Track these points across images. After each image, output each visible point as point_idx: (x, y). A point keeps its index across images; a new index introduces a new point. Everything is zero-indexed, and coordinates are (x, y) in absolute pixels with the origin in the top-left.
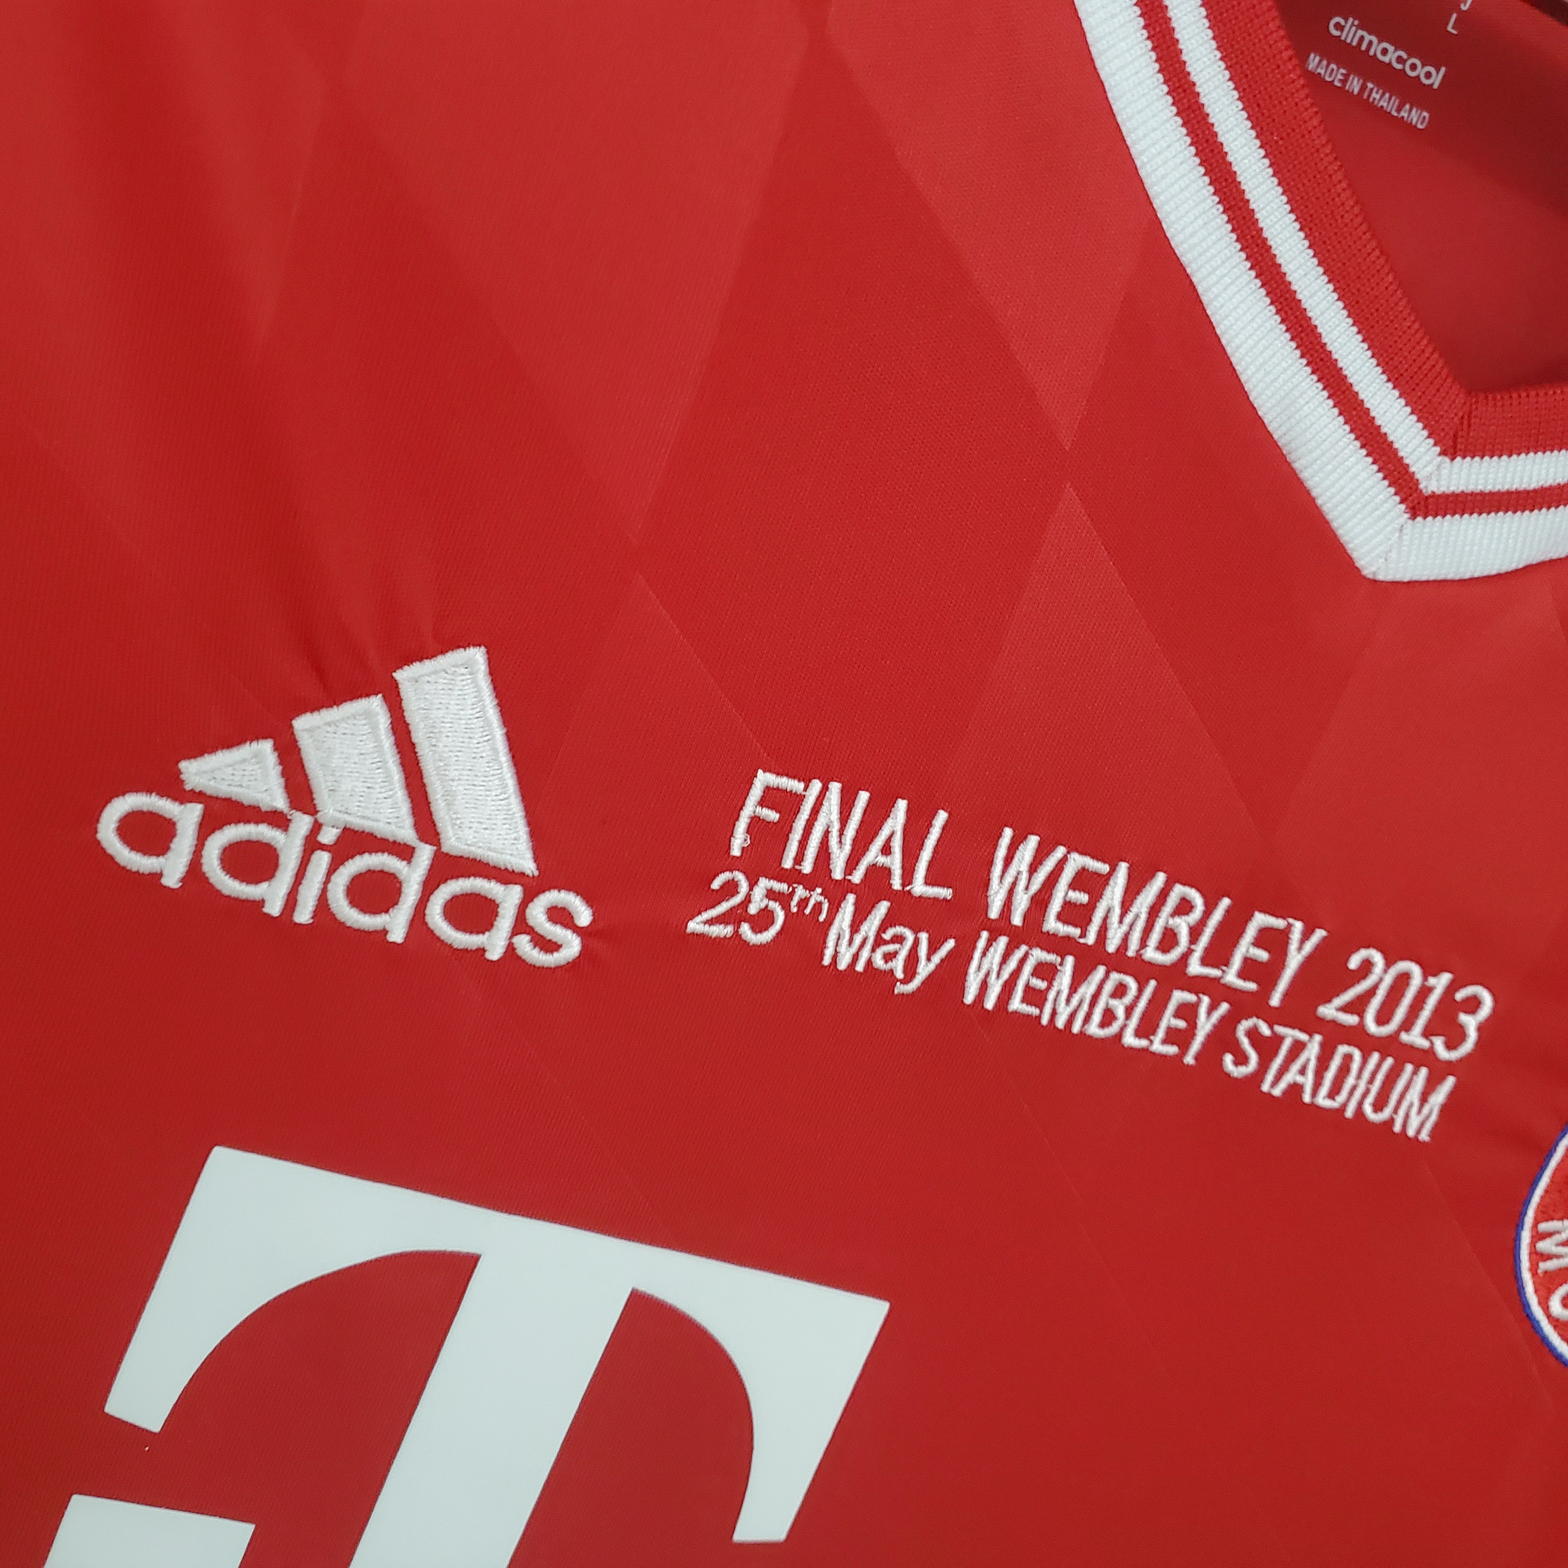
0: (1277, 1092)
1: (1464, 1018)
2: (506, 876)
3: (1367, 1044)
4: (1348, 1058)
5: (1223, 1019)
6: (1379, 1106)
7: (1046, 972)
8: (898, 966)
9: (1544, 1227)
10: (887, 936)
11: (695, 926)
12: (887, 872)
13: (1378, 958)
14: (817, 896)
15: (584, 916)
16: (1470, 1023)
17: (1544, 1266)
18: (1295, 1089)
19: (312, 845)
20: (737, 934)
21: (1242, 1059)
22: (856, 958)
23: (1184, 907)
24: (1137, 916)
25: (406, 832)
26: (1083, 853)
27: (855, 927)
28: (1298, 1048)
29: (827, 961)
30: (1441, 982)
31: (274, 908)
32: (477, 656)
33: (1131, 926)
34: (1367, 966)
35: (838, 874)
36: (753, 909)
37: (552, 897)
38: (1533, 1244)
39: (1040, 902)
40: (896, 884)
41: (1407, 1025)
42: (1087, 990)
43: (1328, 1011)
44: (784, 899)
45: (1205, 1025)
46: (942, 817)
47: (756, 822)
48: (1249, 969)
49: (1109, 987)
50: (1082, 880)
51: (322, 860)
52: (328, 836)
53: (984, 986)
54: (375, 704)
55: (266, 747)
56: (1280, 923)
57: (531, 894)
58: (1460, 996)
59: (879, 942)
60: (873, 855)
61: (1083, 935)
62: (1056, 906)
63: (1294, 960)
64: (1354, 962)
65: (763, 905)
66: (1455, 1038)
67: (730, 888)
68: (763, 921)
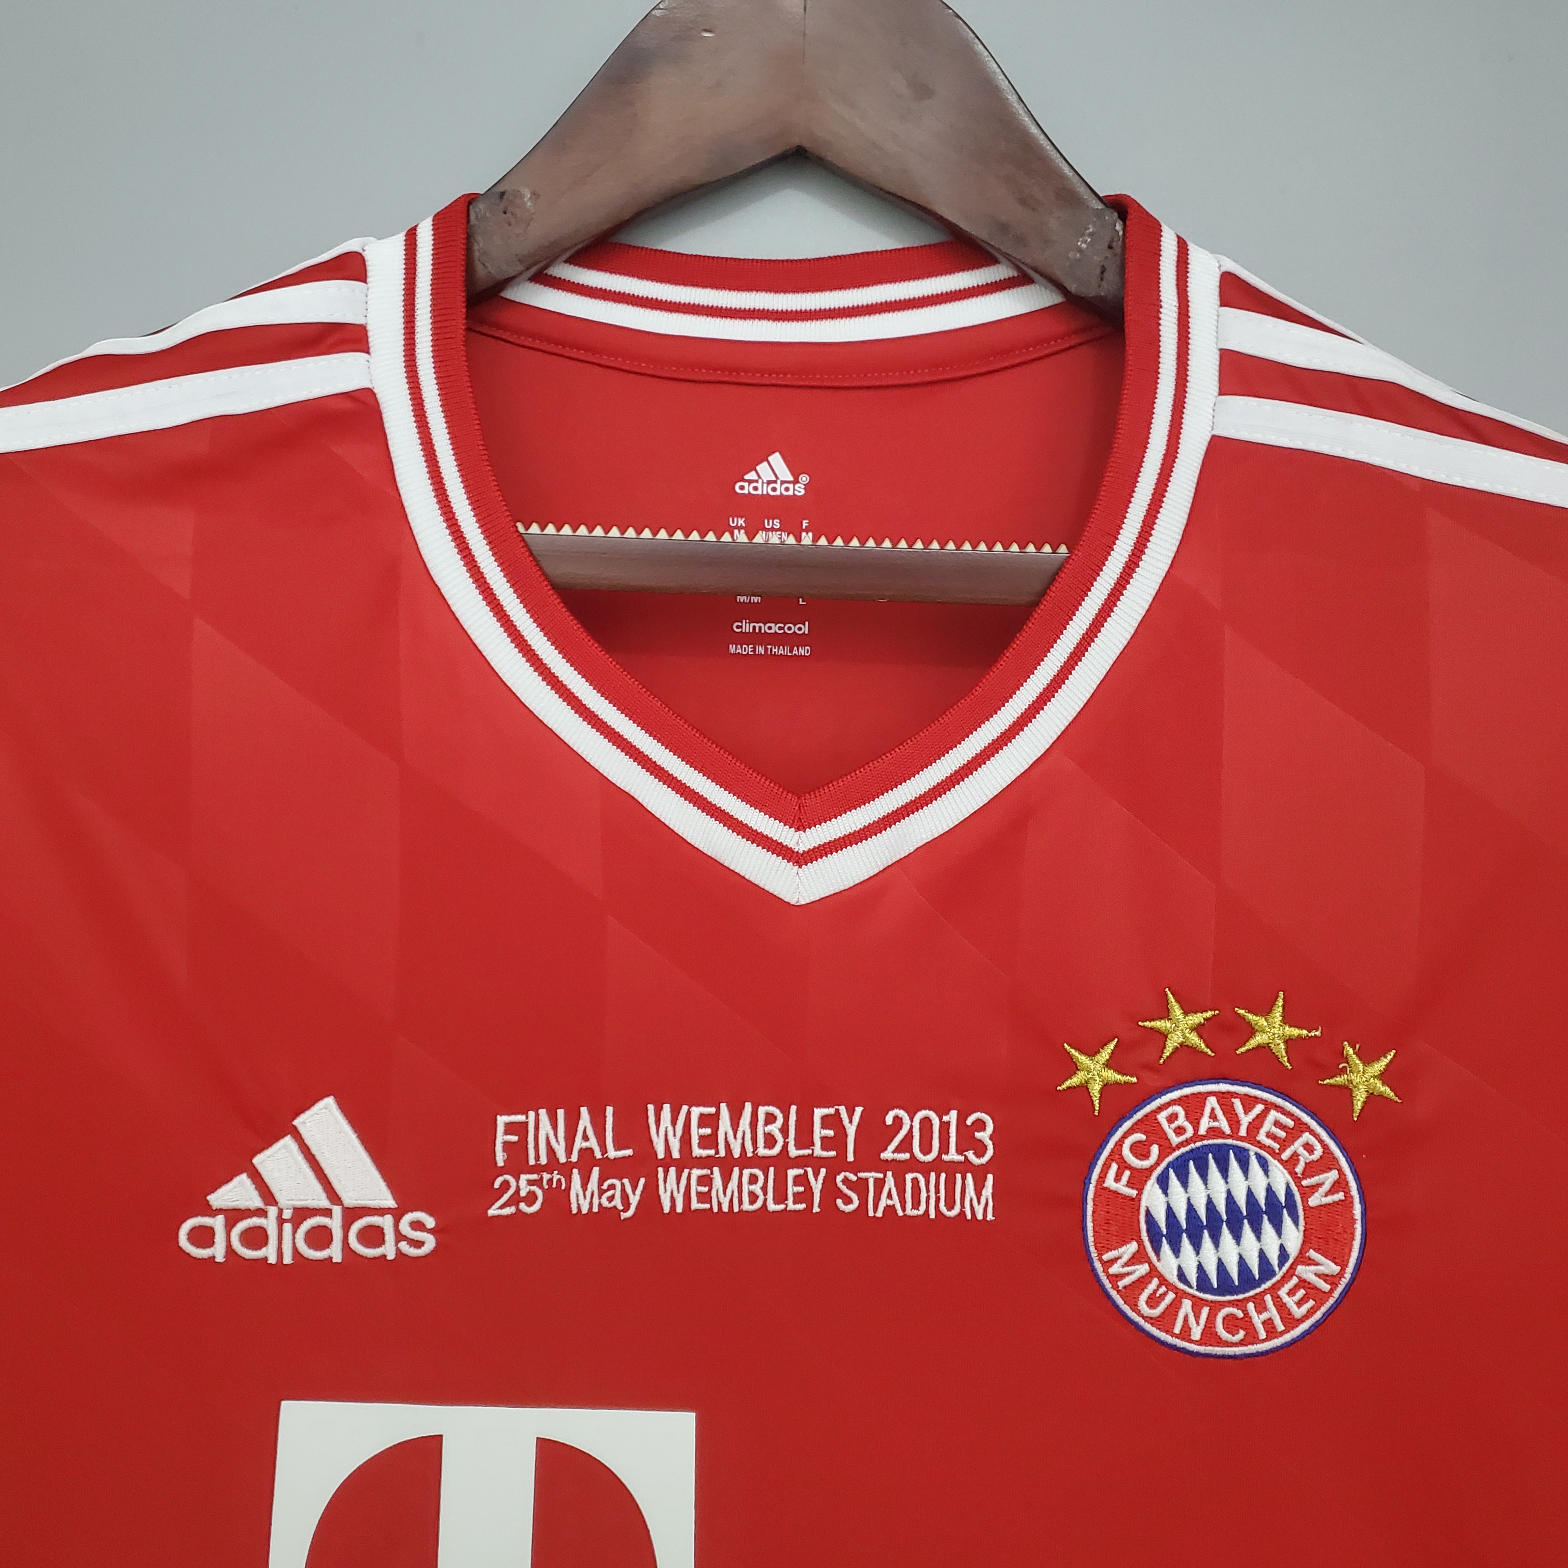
0: (879, 1214)
1: (978, 1135)
2: (381, 1212)
3: (925, 1168)
4: (915, 1181)
5: (825, 1178)
6: (950, 1205)
7: (706, 1180)
8: (617, 1202)
9: (1106, 1257)
10: (605, 1187)
11: (492, 1212)
12: (591, 1150)
13: (902, 1113)
14: (556, 1176)
15: (430, 1222)
16: (984, 1136)
17: (1121, 1284)
18: (890, 1209)
19: (281, 1221)
20: (518, 1209)
21: (848, 1201)
22: (591, 1204)
23: (770, 1119)
24: (744, 1133)
25: (324, 1203)
26: (698, 1105)
27: (584, 1185)
28: (880, 1184)
29: (574, 1211)
30: (953, 1114)
31: (272, 1260)
32: (330, 1101)
33: (743, 1138)
34: (898, 1120)
35: (563, 1159)
36: (523, 1193)
37: (409, 1217)
38: (1105, 1271)
39: (686, 1140)
40: (598, 1155)
41: (944, 1149)
42: (733, 1185)
43: (887, 1155)
44: (538, 1183)
45: (817, 1187)
46: (610, 1110)
47: (506, 1144)
48: (826, 1143)
49: (745, 1179)
50: (704, 1120)
51: (288, 1227)
52: (287, 1214)
53: (673, 1200)
54: (288, 1140)
55: (244, 1177)
56: (831, 1111)
57: (398, 1215)
58: (969, 1122)
59: (601, 1192)
60: (579, 1143)
61: (717, 1153)
62: (695, 1141)
63: (851, 1131)
64: (889, 1120)
65: (527, 1190)
66: (980, 1150)
67: (506, 1185)
68: (531, 1199)
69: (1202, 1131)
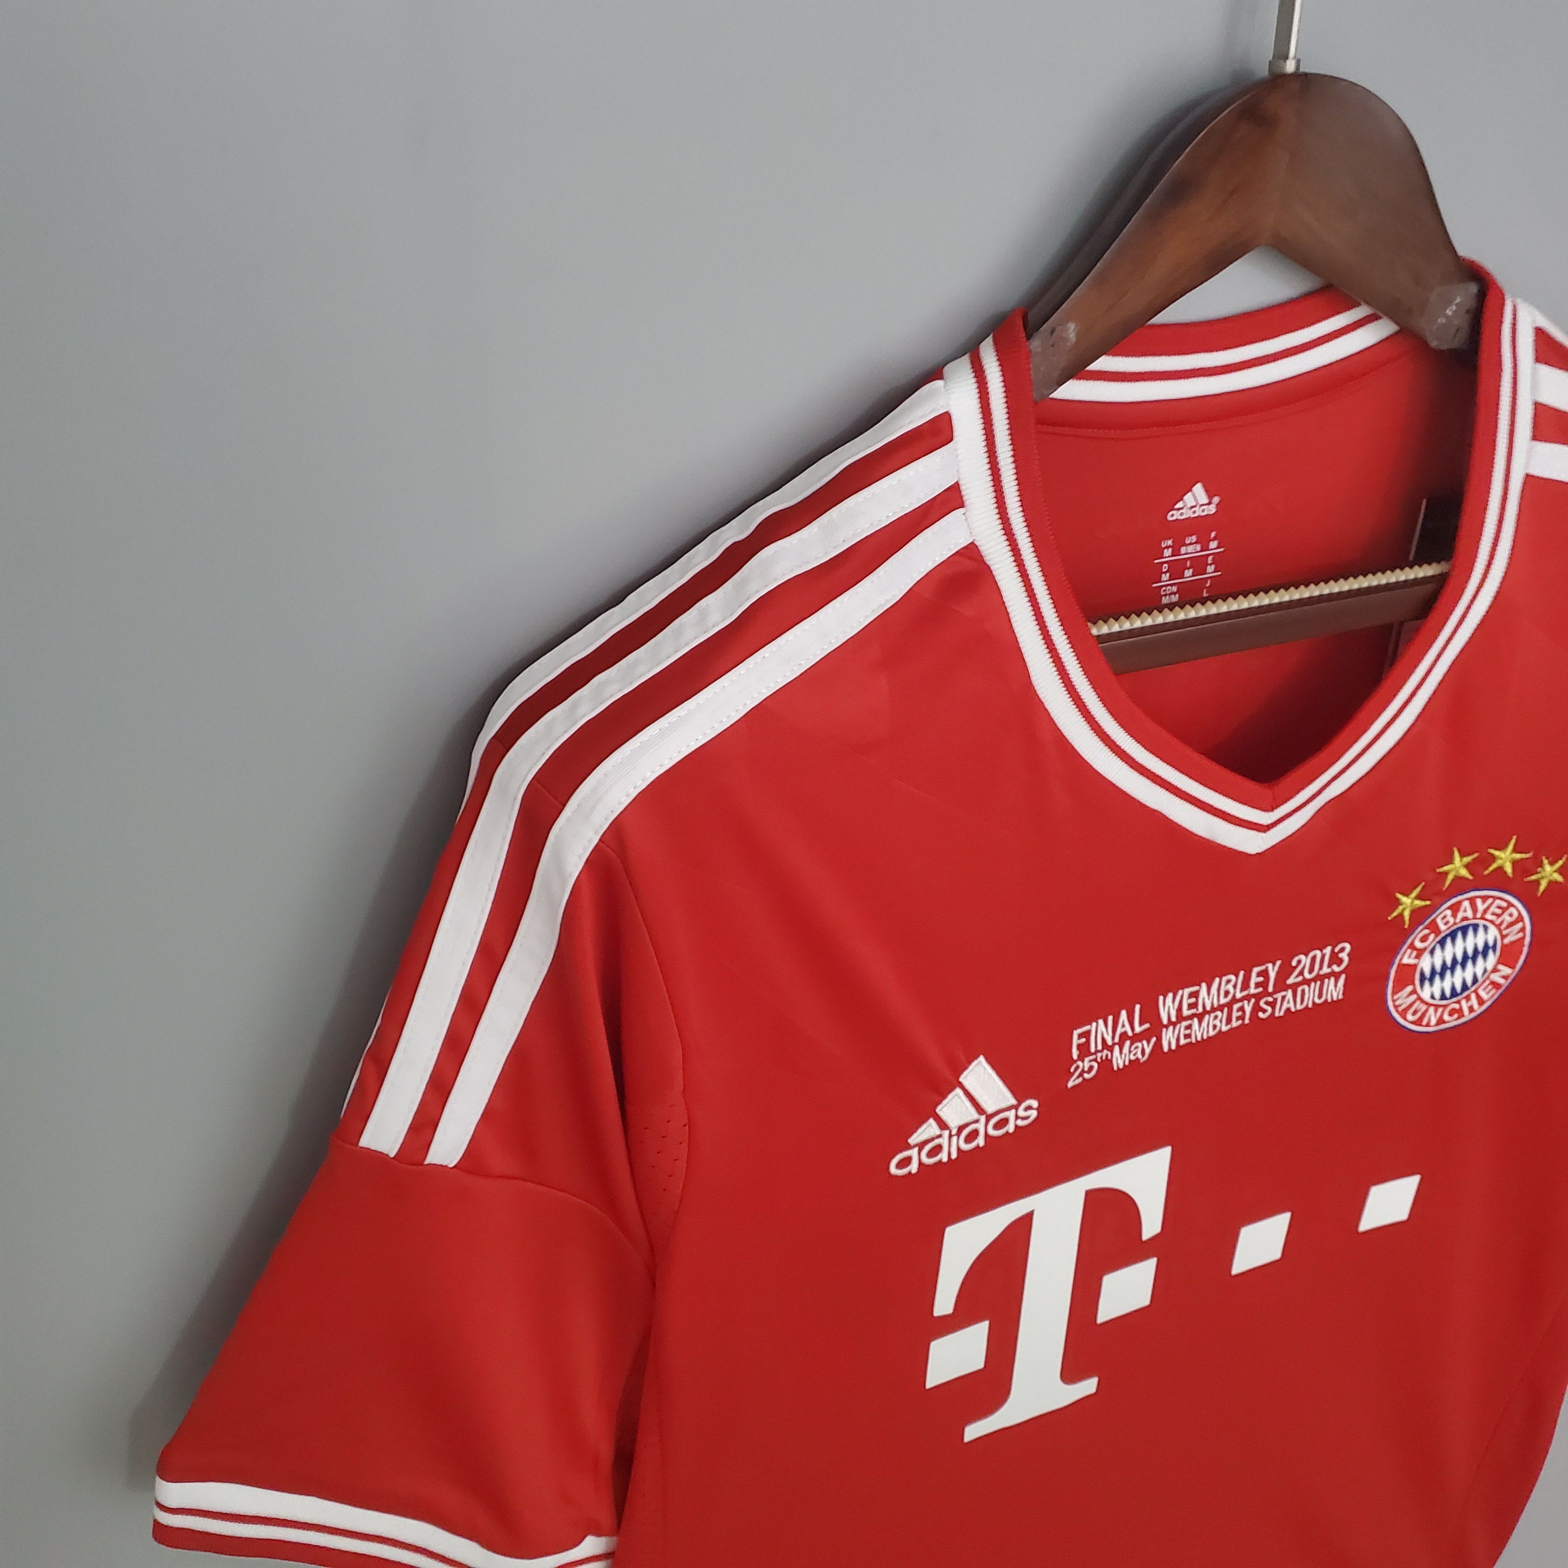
0: (1282, 1014)
1: (1341, 955)
2: (1008, 1109)
3: (1307, 982)
4: (1303, 991)
5: (1254, 1004)
6: (1320, 996)
7: (1189, 1027)
8: (1139, 1055)
9: (1395, 997)
10: (1132, 1049)
11: (1070, 1084)
12: (1125, 1033)
13: (1302, 957)
14: (1105, 1052)
15: (1035, 1104)
16: (1344, 956)
17: (1400, 1009)
18: (1288, 1010)
19: (950, 1136)
20: (1084, 1079)
21: (1264, 1011)
22: (1124, 1062)
23: (1229, 981)
24: (1214, 995)
25: (974, 1115)
26: (1188, 987)
27: (1121, 1053)
28: (1283, 998)
29: (1115, 1068)
30: (1328, 950)
31: (945, 1159)
32: (982, 1059)
33: (1213, 999)
34: (1299, 962)
35: (1110, 1043)
36: (1086, 1069)
37: (1024, 1105)
38: (1394, 1004)
39: (1179, 1009)
40: (1130, 1034)
41: (1321, 968)
42: (1204, 1024)
43: (1290, 981)
44: (1095, 1060)
45: (1248, 1009)
46: (1138, 1007)
47: (1079, 1046)
48: (1257, 985)
49: (1211, 1019)
50: (1191, 995)
51: (954, 1139)
52: (954, 1132)
53: (1170, 1044)
54: (958, 1091)
55: (931, 1121)
56: (1263, 968)
57: (1016, 1107)
58: (1336, 950)
59: (1130, 1052)
60: (1119, 1030)
61: (1197, 1010)
62: (1185, 1006)
63: (1272, 975)
64: (1294, 963)
65: (1089, 1065)
66: (1340, 962)
67: (1077, 1067)
68: (1091, 1068)
69: (1458, 920)
